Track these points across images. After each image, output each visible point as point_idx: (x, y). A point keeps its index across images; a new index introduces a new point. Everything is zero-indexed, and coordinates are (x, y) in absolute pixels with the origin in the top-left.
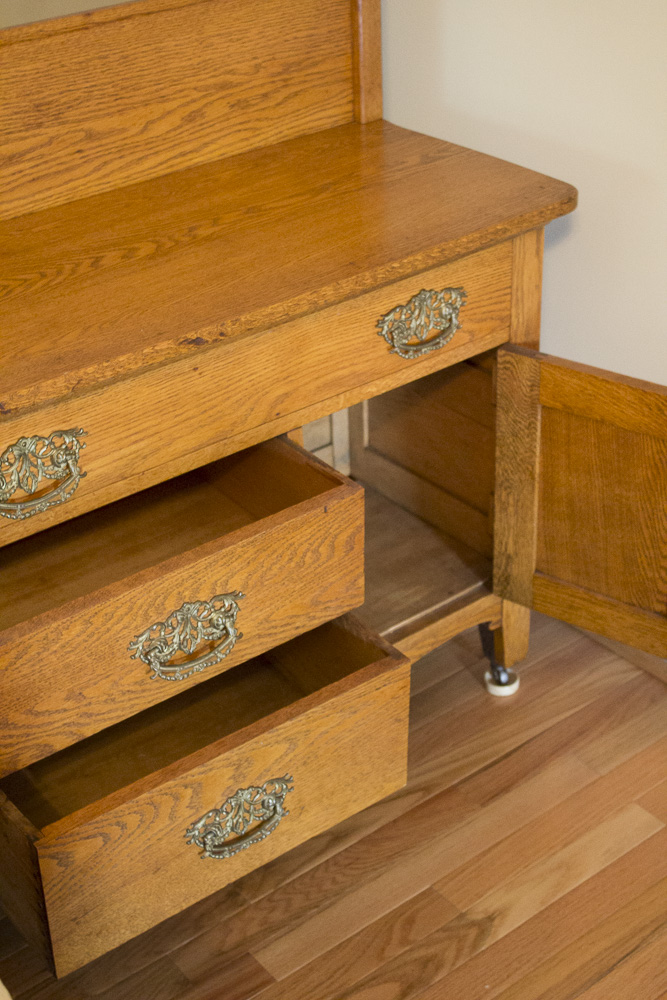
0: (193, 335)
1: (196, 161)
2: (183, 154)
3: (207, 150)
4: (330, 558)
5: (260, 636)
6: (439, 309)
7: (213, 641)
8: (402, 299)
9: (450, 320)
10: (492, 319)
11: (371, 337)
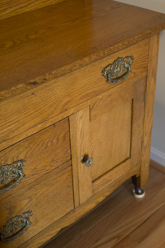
0: (32, 81)
1: (26, 10)
2: (21, 8)
3: (30, 6)
4: (57, 144)
5: (33, 175)
6: (124, 65)
7: (15, 179)
8: (111, 61)
9: (128, 69)
10: (142, 67)
11: (100, 77)
